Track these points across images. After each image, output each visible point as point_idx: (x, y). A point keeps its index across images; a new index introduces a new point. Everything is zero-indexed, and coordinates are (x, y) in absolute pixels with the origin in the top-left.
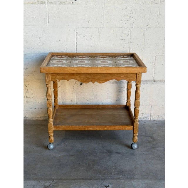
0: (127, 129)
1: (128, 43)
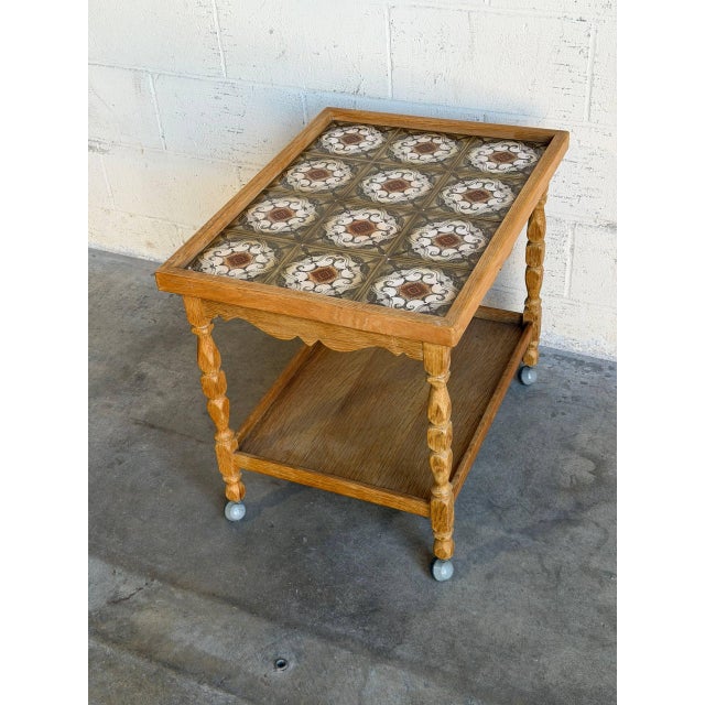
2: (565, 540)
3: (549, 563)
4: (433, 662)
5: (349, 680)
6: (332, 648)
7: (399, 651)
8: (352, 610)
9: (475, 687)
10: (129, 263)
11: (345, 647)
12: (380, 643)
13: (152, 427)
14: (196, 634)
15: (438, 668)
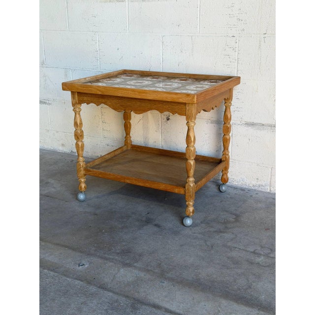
0: (176, 192)
1: (234, 61)
2: (217, 237)
3: (208, 243)
4: (150, 268)
5: (111, 272)
6: (106, 262)
7: (135, 264)
8: (118, 251)
9: (166, 277)
10: (53, 152)
11: (112, 262)
12: (128, 262)
13: (48, 196)
14: (47, 255)
15: (151, 270)
